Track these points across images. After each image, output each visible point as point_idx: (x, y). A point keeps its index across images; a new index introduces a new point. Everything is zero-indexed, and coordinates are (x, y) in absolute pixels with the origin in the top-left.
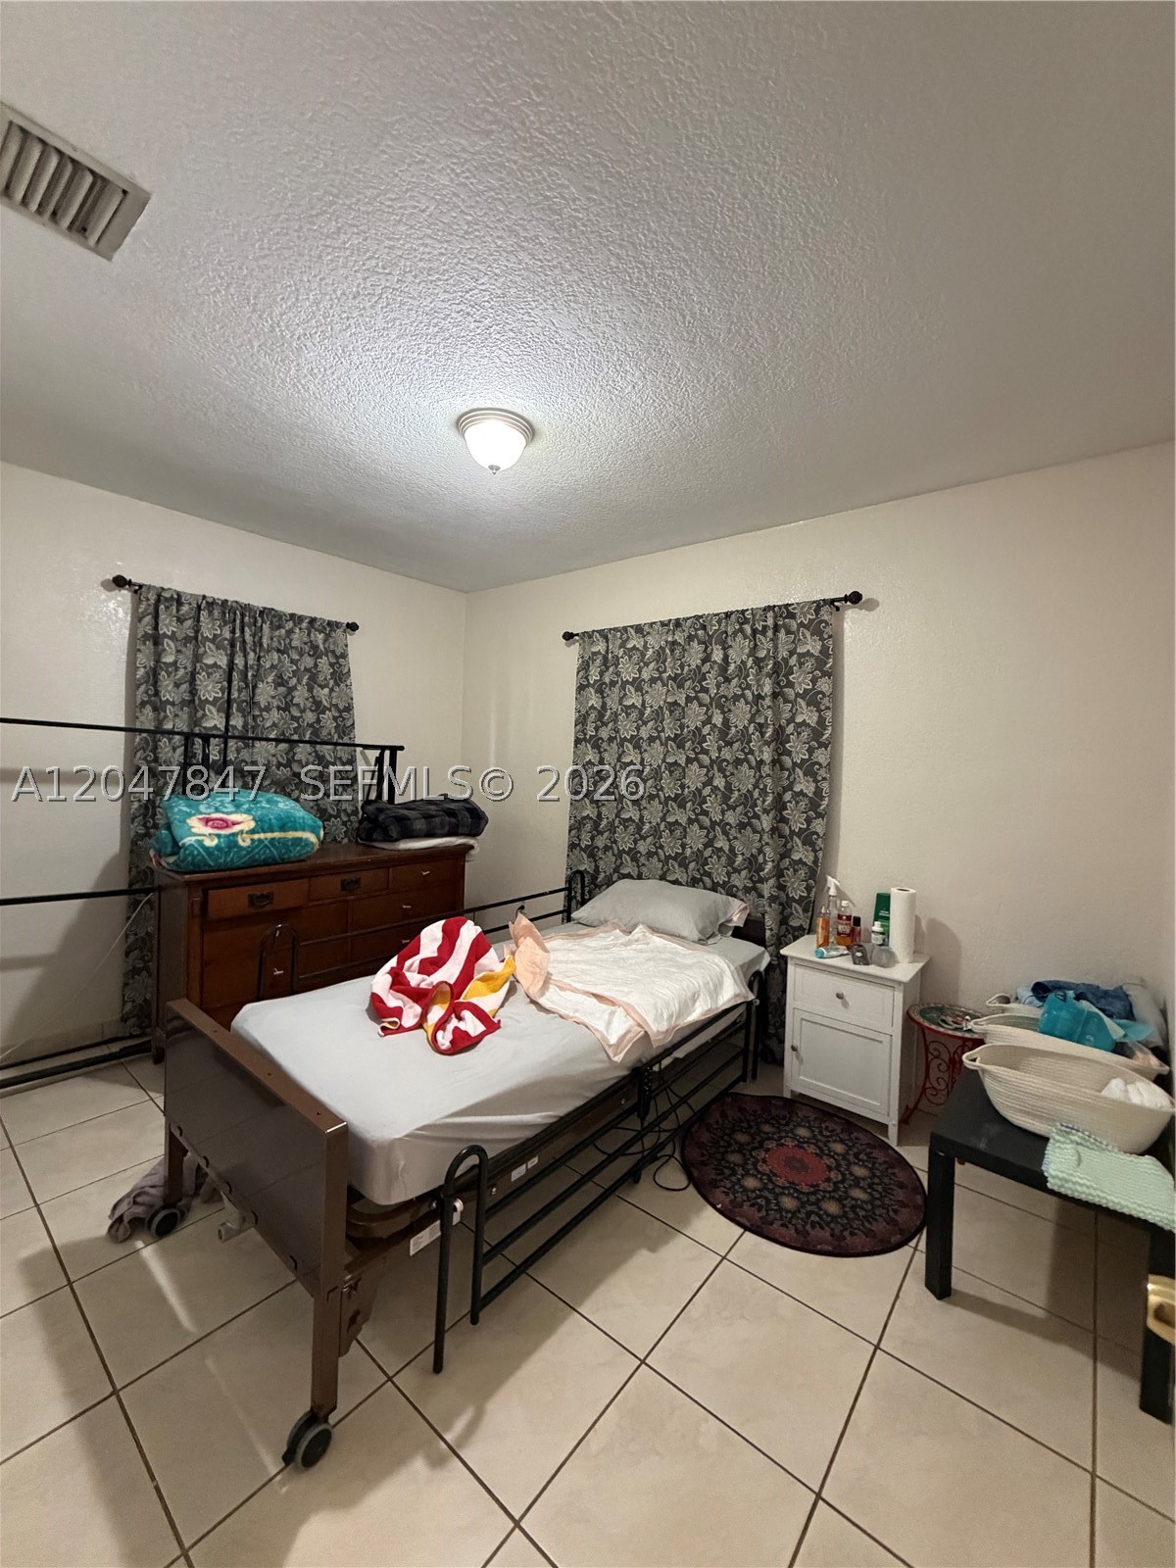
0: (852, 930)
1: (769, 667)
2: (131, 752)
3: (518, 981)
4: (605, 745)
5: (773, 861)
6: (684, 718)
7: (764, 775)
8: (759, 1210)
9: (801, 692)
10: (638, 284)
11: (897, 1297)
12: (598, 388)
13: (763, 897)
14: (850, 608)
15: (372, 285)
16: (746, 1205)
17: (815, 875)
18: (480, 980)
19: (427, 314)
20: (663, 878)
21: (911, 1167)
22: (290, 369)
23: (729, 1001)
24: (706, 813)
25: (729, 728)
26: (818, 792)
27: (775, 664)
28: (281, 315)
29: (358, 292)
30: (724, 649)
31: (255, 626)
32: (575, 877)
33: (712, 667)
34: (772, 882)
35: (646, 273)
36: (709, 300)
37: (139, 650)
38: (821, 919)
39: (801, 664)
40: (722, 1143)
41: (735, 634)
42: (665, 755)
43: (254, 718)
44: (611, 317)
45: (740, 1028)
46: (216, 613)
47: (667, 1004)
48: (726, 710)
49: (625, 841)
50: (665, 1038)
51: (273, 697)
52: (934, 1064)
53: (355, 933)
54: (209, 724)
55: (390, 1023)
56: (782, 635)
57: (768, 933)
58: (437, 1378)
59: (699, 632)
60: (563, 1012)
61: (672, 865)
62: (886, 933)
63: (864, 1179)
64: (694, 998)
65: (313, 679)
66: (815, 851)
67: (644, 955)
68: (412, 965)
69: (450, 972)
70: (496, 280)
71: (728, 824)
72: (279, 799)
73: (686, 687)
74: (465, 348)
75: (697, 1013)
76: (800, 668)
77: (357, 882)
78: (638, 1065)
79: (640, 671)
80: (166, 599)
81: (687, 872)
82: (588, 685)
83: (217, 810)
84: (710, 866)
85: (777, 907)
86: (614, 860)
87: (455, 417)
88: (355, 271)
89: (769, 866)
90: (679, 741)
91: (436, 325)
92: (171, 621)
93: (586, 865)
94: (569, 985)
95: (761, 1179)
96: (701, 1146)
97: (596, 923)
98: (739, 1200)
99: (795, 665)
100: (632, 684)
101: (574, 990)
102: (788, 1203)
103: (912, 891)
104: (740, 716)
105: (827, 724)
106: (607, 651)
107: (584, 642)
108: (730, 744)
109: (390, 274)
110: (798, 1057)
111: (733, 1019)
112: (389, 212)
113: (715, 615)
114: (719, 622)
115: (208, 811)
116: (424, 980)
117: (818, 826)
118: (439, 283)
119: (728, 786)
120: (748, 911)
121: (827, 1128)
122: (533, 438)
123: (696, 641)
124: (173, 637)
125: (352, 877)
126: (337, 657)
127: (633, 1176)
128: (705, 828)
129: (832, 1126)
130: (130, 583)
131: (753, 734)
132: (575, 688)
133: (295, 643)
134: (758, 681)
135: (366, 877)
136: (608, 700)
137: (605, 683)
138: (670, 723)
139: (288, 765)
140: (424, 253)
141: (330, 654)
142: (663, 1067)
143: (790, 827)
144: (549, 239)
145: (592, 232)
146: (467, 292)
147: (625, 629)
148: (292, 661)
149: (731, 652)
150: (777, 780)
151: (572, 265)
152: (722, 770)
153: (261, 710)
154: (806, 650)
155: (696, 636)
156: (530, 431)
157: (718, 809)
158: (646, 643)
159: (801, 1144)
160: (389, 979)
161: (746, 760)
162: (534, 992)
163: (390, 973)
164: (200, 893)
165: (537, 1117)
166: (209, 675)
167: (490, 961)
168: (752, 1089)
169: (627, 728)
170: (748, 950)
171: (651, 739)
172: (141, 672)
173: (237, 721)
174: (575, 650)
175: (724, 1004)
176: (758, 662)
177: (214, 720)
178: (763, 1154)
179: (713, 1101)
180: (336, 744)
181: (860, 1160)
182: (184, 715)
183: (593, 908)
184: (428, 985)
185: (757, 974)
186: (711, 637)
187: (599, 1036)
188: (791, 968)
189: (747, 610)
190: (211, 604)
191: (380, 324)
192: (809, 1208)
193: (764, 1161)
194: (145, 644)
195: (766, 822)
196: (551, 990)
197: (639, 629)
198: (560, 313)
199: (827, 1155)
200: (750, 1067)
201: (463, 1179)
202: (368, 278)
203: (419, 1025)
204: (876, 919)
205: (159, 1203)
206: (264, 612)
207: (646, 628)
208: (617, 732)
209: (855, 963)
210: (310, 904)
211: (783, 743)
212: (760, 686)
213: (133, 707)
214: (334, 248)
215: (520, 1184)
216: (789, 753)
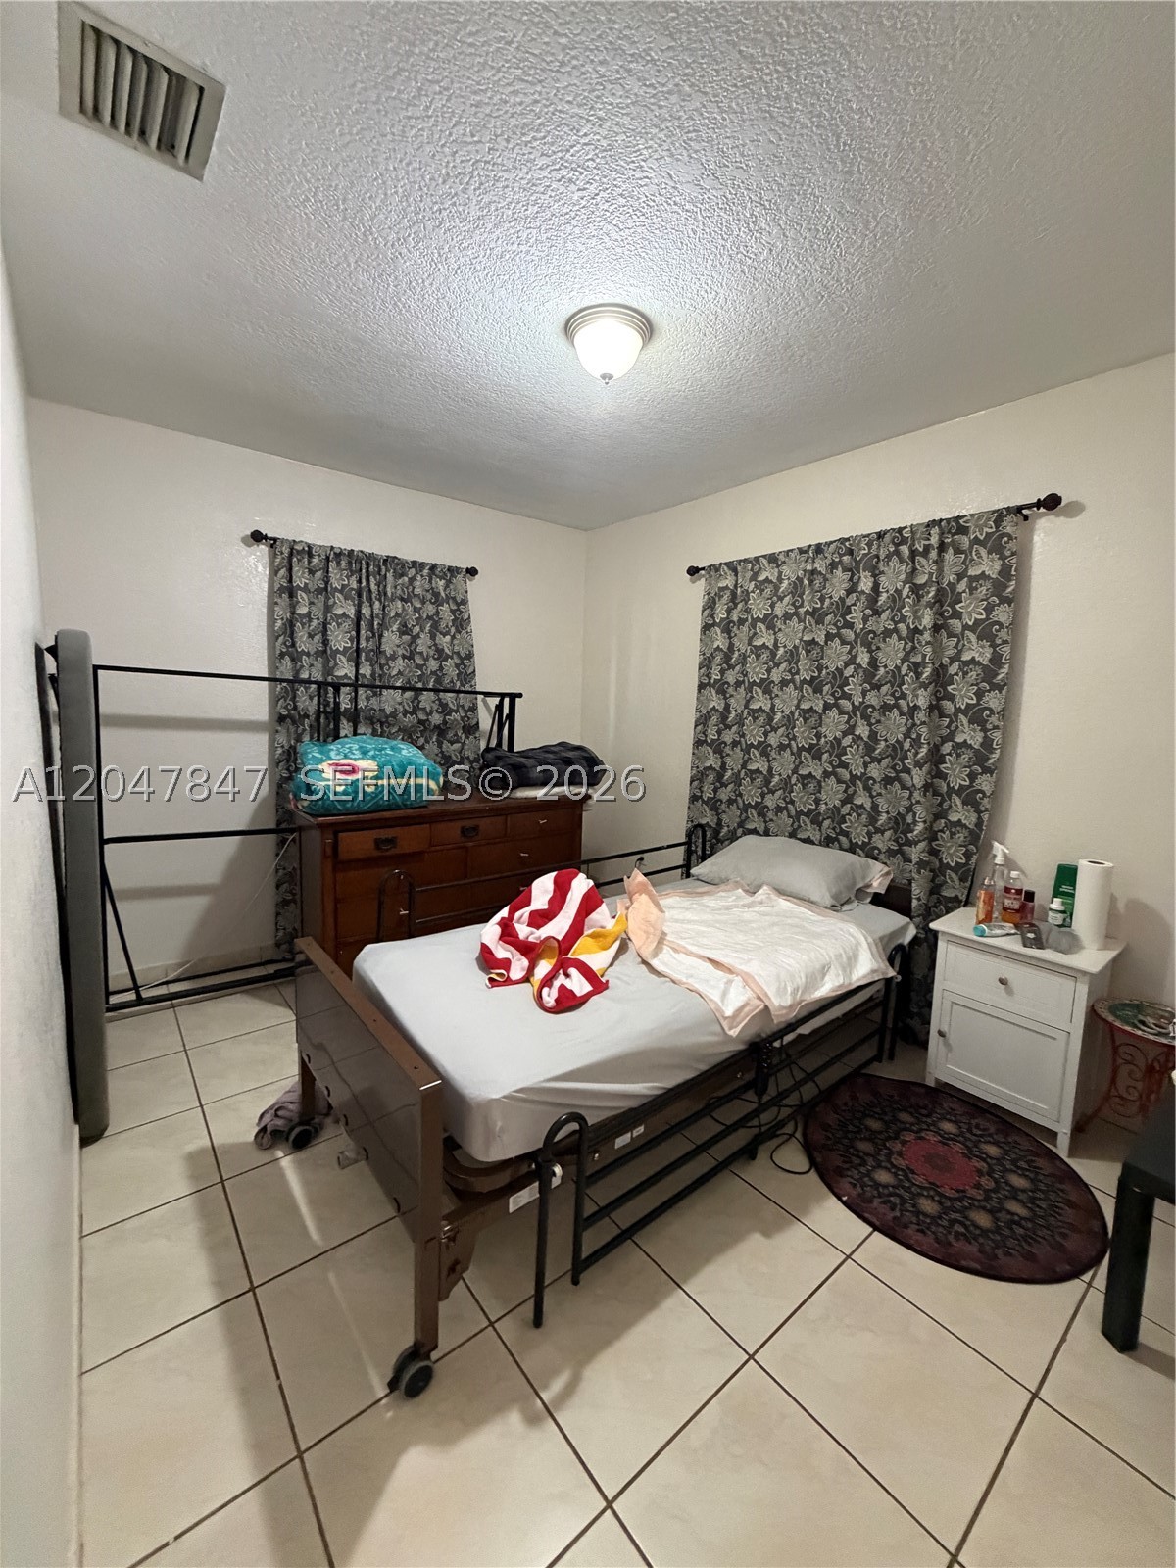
0: (1023, 907)
1: (930, 595)
2: (274, 700)
3: (629, 939)
4: (731, 690)
5: (925, 822)
6: (822, 658)
7: (919, 723)
8: (893, 1210)
9: (971, 623)
10: (778, 98)
11: (1063, 1340)
12: (727, 259)
13: (911, 862)
14: (1043, 515)
15: (462, 161)
16: (877, 1201)
17: (978, 839)
18: (589, 936)
19: (525, 190)
20: (792, 835)
21: (1086, 1185)
22: (388, 285)
23: (865, 977)
24: (845, 766)
25: (876, 668)
26: (987, 743)
27: (938, 590)
28: (372, 219)
29: (448, 174)
30: (874, 576)
31: (380, 575)
32: (695, 830)
33: (858, 599)
34: (922, 845)
35: (789, 78)
36: (872, 103)
37: (276, 603)
38: (983, 892)
39: (972, 590)
40: (850, 1128)
41: (889, 557)
42: (799, 701)
43: (381, 667)
44: (742, 155)
45: (876, 1006)
46: (343, 563)
47: (792, 977)
48: (874, 648)
49: (751, 793)
50: (787, 1014)
51: (398, 646)
52: (1124, 1071)
53: (472, 880)
54: (340, 673)
55: (498, 975)
56: (949, 555)
57: (915, 903)
58: (536, 1333)
59: (845, 558)
60: (675, 976)
61: (804, 822)
62: (1068, 913)
63: (1024, 1191)
64: (824, 971)
65: (435, 626)
66: (978, 812)
67: (768, 918)
68: (522, 917)
69: (558, 927)
70: (600, 126)
71: (871, 778)
72: (402, 746)
73: (827, 622)
74: (569, 228)
75: (826, 989)
76: (971, 594)
77: (476, 829)
78: (757, 1040)
79: (773, 606)
80: (298, 551)
81: (820, 830)
82: (714, 625)
83: (346, 757)
84: (848, 824)
85: (927, 873)
86: (739, 814)
87: (563, 321)
88: (443, 146)
89: (920, 827)
90: (816, 685)
91: (536, 203)
92: (303, 573)
93: (708, 819)
94: (684, 947)
95: (896, 1175)
96: (826, 1127)
97: (716, 882)
98: (869, 1194)
99: (964, 591)
100: (763, 621)
101: (690, 954)
102: (928, 1206)
103: (1108, 864)
104: (892, 653)
105: (1003, 661)
106: (736, 586)
107: (711, 576)
108: (877, 687)
109: (480, 142)
110: (947, 1045)
111: (868, 996)
112: (471, 54)
113: (865, 536)
114: (870, 545)
115: (338, 757)
116: (532, 933)
117: (985, 783)
118: (535, 144)
119: (873, 735)
120: (892, 876)
121: (977, 1126)
122: (650, 339)
123: (840, 569)
124: (306, 589)
125: (468, 824)
126: (458, 604)
127: (749, 1152)
128: (844, 782)
129: (983, 1124)
130: (266, 537)
131: (906, 675)
132: (699, 628)
133: (418, 591)
134: (915, 612)
135: (485, 824)
136: (736, 641)
137: (733, 622)
138: (806, 664)
139: (414, 712)
140: (515, 105)
141: (451, 601)
142: (784, 1043)
143: (948, 785)
144: (662, 51)
145: (717, 28)
146: (568, 151)
147: (757, 559)
148: (416, 610)
149: (882, 579)
150: (934, 729)
151: (692, 86)
152: (866, 717)
153: (388, 659)
154: (979, 572)
155: (840, 562)
156: (647, 329)
157: (860, 761)
158: (780, 573)
159: (946, 1139)
160: (498, 930)
161: (896, 706)
162: (646, 954)
163: (499, 924)
164: (332, 836)
165: (642, 1088)
166: (339, 625)
167: (601, 916)
168: (888, 1071)
169: (756, 671)
170: (890, 920)
171: (784, 683)
172: (279, 624)
173: (366, 670)
174: (701, 585)
175: (859, 980)
176: (917, 590)
177: (345, 670)
178: (897, 1146)
179: (843, 1081)
180: (458, 692)
181: (1019, 1168)
182: (319, 665)
183: (712, 865)
184: (536, 938)
185: (900, 947)
186: (858, 563)
187: (713, 1007)
188: (941, 945)
189: (906, 527)
190: (339, 555)
191: (475, 212)
192: (953, 1216)
193: (900, 1154)
194: (281, 596)
195: (918, 777)
196: (665, 951)
197: (773, 558)
198: (678, 160)
199: (977, 1157)
200: (887, 1046)
201: (564, 1143)
202: (456, 152)
203: (526, 979)
204: (1055, 895)
205: (296, 1120)
206: (387, 560)
207: (782, 557)
208: (745, 676)
209: (1025, 946)
210: (433, 848)
211: (944, 686)
212: (918, 618)
213: (275, 658)
214: (417, 118)
215: (624, 1152)
216: (951, 698)
